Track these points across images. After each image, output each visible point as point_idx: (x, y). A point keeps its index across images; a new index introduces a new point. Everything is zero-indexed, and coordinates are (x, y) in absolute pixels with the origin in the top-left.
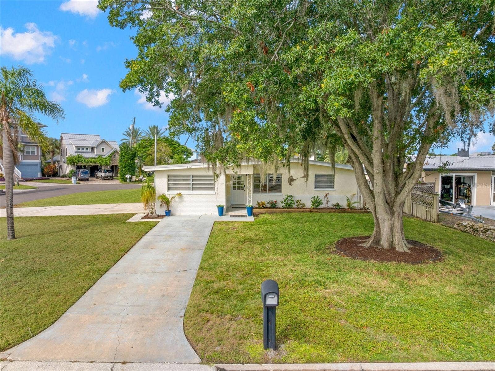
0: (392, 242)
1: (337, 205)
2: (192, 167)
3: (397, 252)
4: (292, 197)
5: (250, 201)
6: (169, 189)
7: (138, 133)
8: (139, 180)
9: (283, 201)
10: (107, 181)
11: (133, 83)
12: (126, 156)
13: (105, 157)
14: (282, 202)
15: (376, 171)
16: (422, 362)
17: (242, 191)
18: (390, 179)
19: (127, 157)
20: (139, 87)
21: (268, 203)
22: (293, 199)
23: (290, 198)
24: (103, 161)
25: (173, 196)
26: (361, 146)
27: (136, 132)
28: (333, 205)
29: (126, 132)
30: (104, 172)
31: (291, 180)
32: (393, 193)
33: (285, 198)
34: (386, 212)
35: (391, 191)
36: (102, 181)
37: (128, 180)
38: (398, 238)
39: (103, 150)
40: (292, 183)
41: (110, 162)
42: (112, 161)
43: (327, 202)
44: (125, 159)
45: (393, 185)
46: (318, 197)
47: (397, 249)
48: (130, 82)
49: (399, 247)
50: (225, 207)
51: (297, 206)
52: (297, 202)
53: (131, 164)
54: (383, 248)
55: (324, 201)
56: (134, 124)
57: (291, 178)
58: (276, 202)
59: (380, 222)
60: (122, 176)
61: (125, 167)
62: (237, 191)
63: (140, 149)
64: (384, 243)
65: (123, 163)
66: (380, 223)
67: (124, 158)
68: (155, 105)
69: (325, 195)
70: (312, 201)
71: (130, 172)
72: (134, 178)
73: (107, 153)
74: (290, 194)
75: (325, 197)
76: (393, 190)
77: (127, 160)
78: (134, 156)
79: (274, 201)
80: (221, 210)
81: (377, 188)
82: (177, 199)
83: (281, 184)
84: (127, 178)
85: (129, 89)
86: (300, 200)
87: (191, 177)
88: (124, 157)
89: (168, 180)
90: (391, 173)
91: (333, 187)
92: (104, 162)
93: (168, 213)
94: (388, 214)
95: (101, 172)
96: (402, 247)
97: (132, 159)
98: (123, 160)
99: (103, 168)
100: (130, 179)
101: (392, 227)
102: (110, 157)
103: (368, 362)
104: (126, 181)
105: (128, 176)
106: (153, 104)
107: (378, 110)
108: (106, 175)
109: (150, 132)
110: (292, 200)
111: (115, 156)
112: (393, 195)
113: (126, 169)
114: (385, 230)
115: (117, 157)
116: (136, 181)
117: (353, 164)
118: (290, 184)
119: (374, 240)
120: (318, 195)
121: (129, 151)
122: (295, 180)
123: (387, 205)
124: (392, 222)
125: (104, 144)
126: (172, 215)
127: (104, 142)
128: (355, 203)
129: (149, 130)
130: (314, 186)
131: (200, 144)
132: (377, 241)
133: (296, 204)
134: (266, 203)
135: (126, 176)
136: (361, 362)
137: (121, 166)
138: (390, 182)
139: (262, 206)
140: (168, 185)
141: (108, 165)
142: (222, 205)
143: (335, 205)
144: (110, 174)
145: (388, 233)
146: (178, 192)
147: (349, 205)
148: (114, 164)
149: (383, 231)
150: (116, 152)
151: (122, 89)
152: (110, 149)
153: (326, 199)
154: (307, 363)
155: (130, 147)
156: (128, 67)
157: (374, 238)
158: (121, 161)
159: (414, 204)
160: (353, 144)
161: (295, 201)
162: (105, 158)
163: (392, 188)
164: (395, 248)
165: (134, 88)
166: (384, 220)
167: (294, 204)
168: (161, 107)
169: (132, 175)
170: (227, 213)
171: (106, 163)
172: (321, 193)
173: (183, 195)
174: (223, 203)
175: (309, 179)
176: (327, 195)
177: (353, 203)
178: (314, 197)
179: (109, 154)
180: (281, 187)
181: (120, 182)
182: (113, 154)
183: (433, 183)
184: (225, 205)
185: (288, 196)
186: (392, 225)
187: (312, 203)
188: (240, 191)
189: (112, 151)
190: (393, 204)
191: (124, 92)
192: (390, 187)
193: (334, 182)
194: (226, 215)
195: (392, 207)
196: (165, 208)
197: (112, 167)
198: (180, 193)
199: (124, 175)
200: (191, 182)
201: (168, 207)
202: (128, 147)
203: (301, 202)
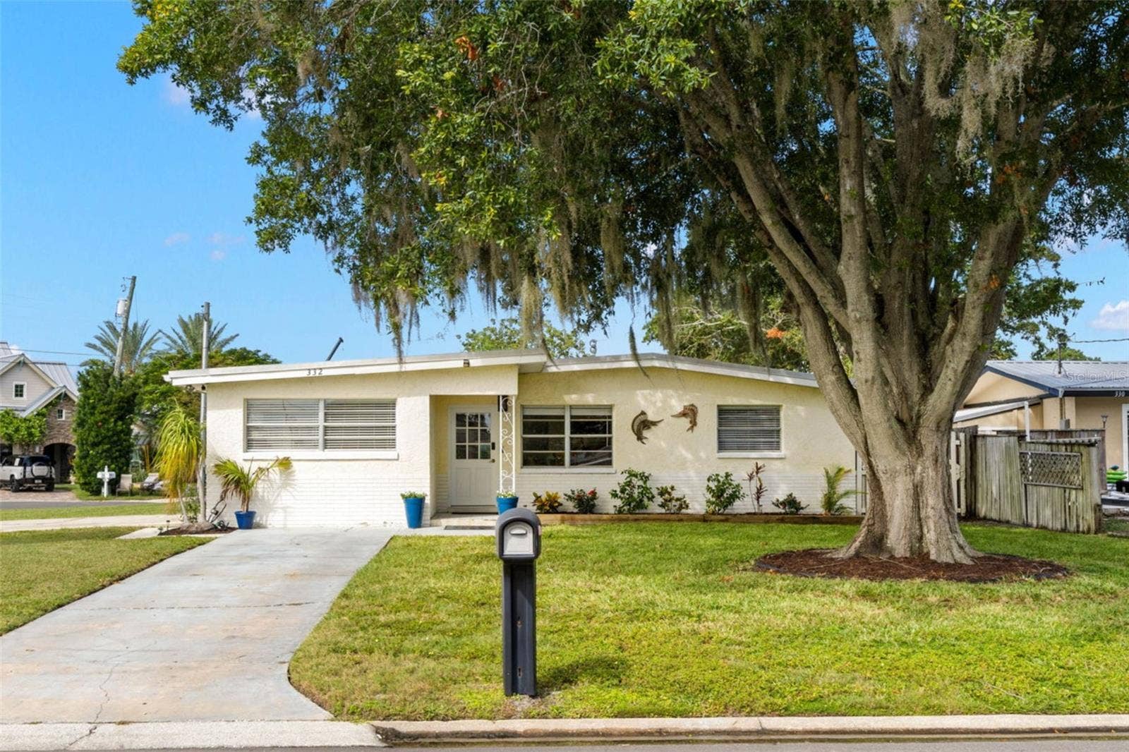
0: (921, 538)
1: (791, 503)
2: (325, 373)
3: (934, 562)
4: (645, 478)
5: (507, 483)
6: (249, 444)
7: (140, 342)
8: (143, 489)
9: (618, 490)
10: (32, 494)
11: (158, 57)
12: (101, 408)
13: (24, 415)
14: (615, 495)
15: (853, 314)
16: (923, 714)
17: (486, 461)
18: (905, 348)
19: (105, 408)
20: (174, 68)
21: (570, 498)
22: (649, 484)
23: (641, 483)
24: (17, 430)
25: (264, 465)
26: (816, 254)
27: (134, 336)
28: (777, 504)
29: (98, 338)
30: (20, 464)
31: (642, 425)
32: (916, 390)
33: (623, 479)
34: (897, 447)
35: (910, 388)
36: (14, 494)
37: (105, 490)
38: (935, 523)
39: (19, 391)
40: (646, 433)
41: (41, 432)
42: (51, 428)
43: (759, 492)
44: (98, 417)
45: (916, 368)
46: (727, 475)
47: (933, 557)
48: (151, 52)
49: (938, 551)
50: (428, 501)
51: (662, 506)
52: (663, 492)
53: (117, 433)
54: (892, 557)
55: (749, 489)
56: (131, 299)
57: (642, 418)
58: (594, 493)
59: (883, 478)
60: (84, 476)
61: (94, 445)
62: (468, 462)
63: (148, 388)
64: (897, 541)
65: (90, 430)
66: (882, 483)
67: (93, 414)
68: (214, 122)
69: (751, 468)
70: (709, 489)
71: (114, 460)
72: (126, 482)
73: (32, 402)
74: (638, 470)
75: (751, 477)
76: (916, 384)
77: (105, 421)
78: (127, 407)
79: (588, 491)
80: (415, 506)
81: (862, 366)
82: (275, 474)
83: (610, 439)
84: (101, 483)
85: (146, 75)
86: (672, 488)
87: (322, 405)
88: (94, 408)
89: (248, 417)
90: (906, 333)
91: (778, 448)
92: (24, 432)
93: (246, 521)
94: (904, 454)
95: (12, 464)
96: (950, 549)
97: (121, 418)
98: (91, 420)
99: (16, 451)
100: (114, 484)
101: (917, 492)
102: (44, 415)
103: (780, 716)
104: (97, 492)
105: (106, 475)
106: (211, 117)
107: (848, 136)
108: (28, 475)
109: (184, 338)
110: (646, 489)
111: (60, 412)
112: (916, 398)
113: (100, 449)
114: (898, 502)
115: (68, 416)
116: (132, 493)
117: (799, 313)
118: (640, 438)
119: (867, 535)
120: (729, 470)
121: (111, 389)
122: (654, 423)
123: (897, 426)
124: (918, 478)
125: (25, 370)
126: (259, 526)
127: (21, 364)
128: (846, 494)
129: (180, 330)
130: (715, 445)
131: (350, 252)
132: (877, 542)
133: (659, 500)
134: (562, 500)
135: (99, 475)
136: (763, 714)
137: (82, 442)
138: (905, 359)
139: (550, 506)
140: (248, 430)
141: (35, 444)
142: (419, 492)
143: (784, 504)
144: (39, 470)
145: (908, 511)
146: (282, 454)
147: (829, 502)
148: (55, 441)
149: (892, 506)
150: (64, 397)
151: (125, 76)
152: (45, 389)
153: (755, 484)
154: (616, 717)
155: (116, 374)
156: (141, 12)
157: (869, 531)
158: (81, 424)
159: (1029, 488)
160: (788, 242)
161: (655, 492)
162: (26, 420)
163: (912, 379)
164: (928, 554)
165: (159, 69)
166: (893, 475)
167: (651, 499)
168: (231, 127)
169: (121, 471)
170: (435, 521)
171: (31, 434)
172: (738, 466)
173: (294, 463)
174: (423, 487)
175: (699, 420)
176: (758, 469)
177: (842, 496)
178: (715, 478)
179: (39, 405)
180: (610, 448)
181: (79, 497)
182: (51, 405)
183: (1097, 431)
184: (428, 493)
185: (632, 474)
186: (916, 487)
187: (709, 496)
188: (479, 462)
189: (51, 396)
190: (918, 423)
191: (132, 83)
192: (907, 375)
193: (779, 431)
194: (431, 526)
195: (915, 432)
196: (235, 504)
197: (50, 449)
198: (287, 459)
199: (92, 470)
200: (321, 422)
201: (246, 499)
202: (109, 374)
203: (675, 494)
